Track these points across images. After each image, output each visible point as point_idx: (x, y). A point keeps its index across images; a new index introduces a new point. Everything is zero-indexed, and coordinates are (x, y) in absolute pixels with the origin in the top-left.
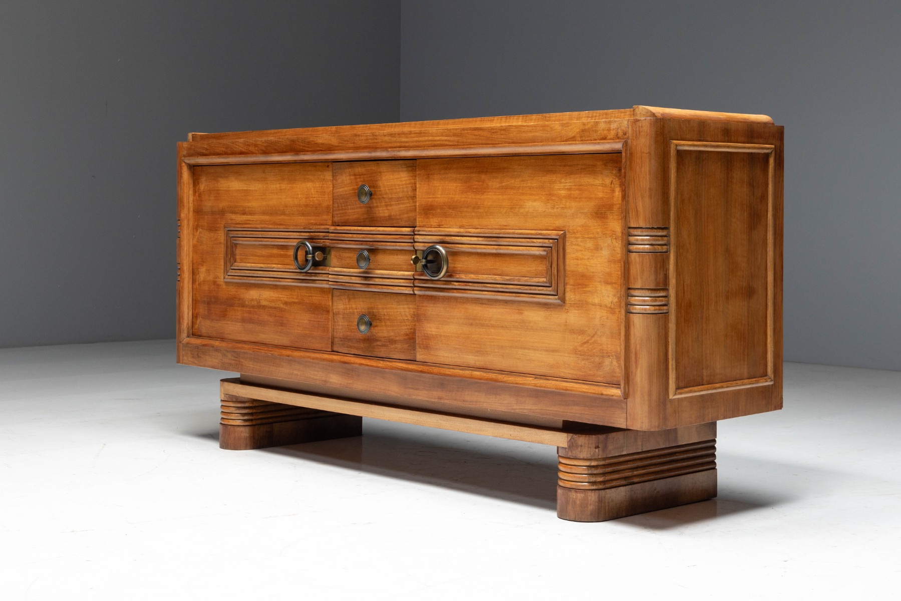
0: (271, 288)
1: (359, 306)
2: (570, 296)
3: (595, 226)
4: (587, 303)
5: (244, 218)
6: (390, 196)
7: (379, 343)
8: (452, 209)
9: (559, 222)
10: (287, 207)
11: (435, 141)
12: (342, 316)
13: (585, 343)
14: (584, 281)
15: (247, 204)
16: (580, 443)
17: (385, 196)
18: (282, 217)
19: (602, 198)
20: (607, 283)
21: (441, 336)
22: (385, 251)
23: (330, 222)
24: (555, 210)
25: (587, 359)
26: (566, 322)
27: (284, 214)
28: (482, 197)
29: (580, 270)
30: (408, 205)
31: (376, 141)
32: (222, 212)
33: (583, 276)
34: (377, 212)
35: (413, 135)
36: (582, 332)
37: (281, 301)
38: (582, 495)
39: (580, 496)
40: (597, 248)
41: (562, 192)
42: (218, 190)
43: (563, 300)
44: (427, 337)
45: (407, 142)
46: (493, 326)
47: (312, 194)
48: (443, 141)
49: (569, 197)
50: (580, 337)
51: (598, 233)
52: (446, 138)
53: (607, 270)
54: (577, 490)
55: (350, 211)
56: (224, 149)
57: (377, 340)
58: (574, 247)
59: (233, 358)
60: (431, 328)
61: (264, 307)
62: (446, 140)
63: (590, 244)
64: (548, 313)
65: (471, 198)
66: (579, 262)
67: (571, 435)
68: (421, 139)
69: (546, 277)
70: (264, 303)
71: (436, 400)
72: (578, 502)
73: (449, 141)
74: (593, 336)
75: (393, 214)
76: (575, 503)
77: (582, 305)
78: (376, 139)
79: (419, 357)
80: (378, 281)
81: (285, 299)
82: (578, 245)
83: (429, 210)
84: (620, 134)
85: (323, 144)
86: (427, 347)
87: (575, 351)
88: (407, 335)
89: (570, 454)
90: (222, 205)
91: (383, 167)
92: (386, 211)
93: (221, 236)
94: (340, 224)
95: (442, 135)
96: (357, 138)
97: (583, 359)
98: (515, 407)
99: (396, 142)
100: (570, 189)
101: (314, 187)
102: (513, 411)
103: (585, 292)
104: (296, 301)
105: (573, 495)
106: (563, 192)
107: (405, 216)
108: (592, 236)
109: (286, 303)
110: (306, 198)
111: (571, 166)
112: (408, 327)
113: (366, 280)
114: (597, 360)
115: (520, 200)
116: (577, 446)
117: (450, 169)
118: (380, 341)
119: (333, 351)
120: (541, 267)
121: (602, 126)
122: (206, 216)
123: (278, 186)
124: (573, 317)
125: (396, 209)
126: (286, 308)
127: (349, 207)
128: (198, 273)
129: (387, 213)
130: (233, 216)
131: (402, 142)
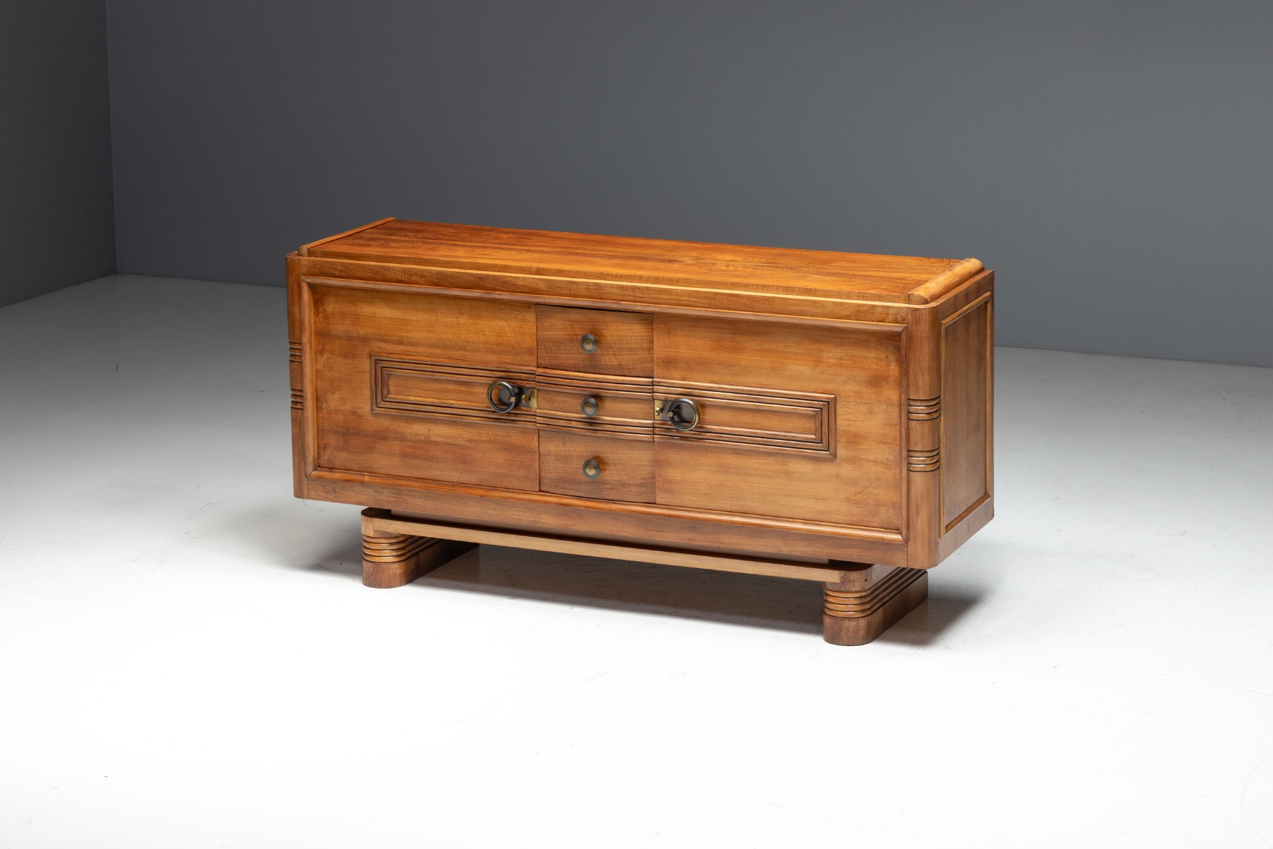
0: (445, 424)
1: (581, 448)
2: (841, 452)
3: (869, 393)
4: (861, 459)
5: (401, 348)
6: (619, 346)
7: (607, 486)
8: (699, 365)
9: (829, 387)
10: (468, 342)
12: (553, 458)
13: (860, 493)
14: (857, 440)
15: (406, 334)
16: (852, 579)
17: (613, 346)
18: (460, 352)
19: (877, 370)
20: (883, 443)
21: (687, 481)
22: (615, 398)
23: (535, 364)
24: (824, 376)
25: (861, 507)
26: (838, 474)
27: (464, 349)
28: (738, 356)
29: (853, 430)
30: (643, 356)
31: (601, 292)
32: (365, 340)
33: (856, 435)
34: (602, 360)
35: (651, 292)
36: (855, 484)
37: (463, 438)
38: (855, 623)
39: (853, 623)
40: (871, 412)
41: (831, 360)
42: (356, 315)
43: (835, 456)
44: (668, 481)
45: (643, 297)
46: (751, 474)
47: (506, 333)
48: (690, 301)
49: (840, 365)
50: (853, 488)
51: (872, 399)
52: (695, 299)
53: (883, 432)
54: (849, 619)
55: (564, 355)
56: (370, 275)
57: (604, 484)
58: (845, 409)
59: (392, 495)
60: (675, 474)
61: (436, 443)
62: (694, 302)
63: (863, 408)
64: (817, 466)
65: (724, 356)
66: (852, 423)
67: (844, 572)
68: (661, 296)
69: (815, 435)
70: (435, 439)
71: (687, 542)
72: (851, 629)
73: (698, 302)
74: (868, 487)
75: (623, 363)
76: (848, 630)
77: (853, 460)
78: (602, 290)
79: (659, 500)
80: (607, 427)
81: (469, 436)
82: (850, 408)
83: (669, 363)
84: (900, 319)
85: (525, 286)
86: (669, 491)
87: (848, 500)
88: (643, 479)
89: (843, 588)
90: (362, 331)
91: (608, 317)
92: (615, 360)
93: (366, 365)
94: (549, 367)
95: (690, 296)
96: (577, 286)
97: (857, 507)
98: (783, 549)
99: (628, 295)
100: (841, 359)
101: (509, 326)
102: (780, 552)
103: (858, 450)
104: (485, 439)
105: (846, 623)
106: (833, 361)
107: (639, 366)
108: (865, 401)
109: (470, 441)
110: (497, 336)
111: (842, 338)
112: (645, 472)
113: (591, 426)
114: (872, 508)
115: (783, 363)
116: (850, 581)
117: (697, 327)
118: (609, 484)
119: (540, 491)
120: (810, 425)
121: (880, 310)
122: (338, 341)
123: (454, 320)
124: (847, 472)
125: (626, 359)
126: (471, 445)
127: (563, 352)
128: (326, 401)
129: (615, 363)
130: (383, 345)
131: (636, 297)
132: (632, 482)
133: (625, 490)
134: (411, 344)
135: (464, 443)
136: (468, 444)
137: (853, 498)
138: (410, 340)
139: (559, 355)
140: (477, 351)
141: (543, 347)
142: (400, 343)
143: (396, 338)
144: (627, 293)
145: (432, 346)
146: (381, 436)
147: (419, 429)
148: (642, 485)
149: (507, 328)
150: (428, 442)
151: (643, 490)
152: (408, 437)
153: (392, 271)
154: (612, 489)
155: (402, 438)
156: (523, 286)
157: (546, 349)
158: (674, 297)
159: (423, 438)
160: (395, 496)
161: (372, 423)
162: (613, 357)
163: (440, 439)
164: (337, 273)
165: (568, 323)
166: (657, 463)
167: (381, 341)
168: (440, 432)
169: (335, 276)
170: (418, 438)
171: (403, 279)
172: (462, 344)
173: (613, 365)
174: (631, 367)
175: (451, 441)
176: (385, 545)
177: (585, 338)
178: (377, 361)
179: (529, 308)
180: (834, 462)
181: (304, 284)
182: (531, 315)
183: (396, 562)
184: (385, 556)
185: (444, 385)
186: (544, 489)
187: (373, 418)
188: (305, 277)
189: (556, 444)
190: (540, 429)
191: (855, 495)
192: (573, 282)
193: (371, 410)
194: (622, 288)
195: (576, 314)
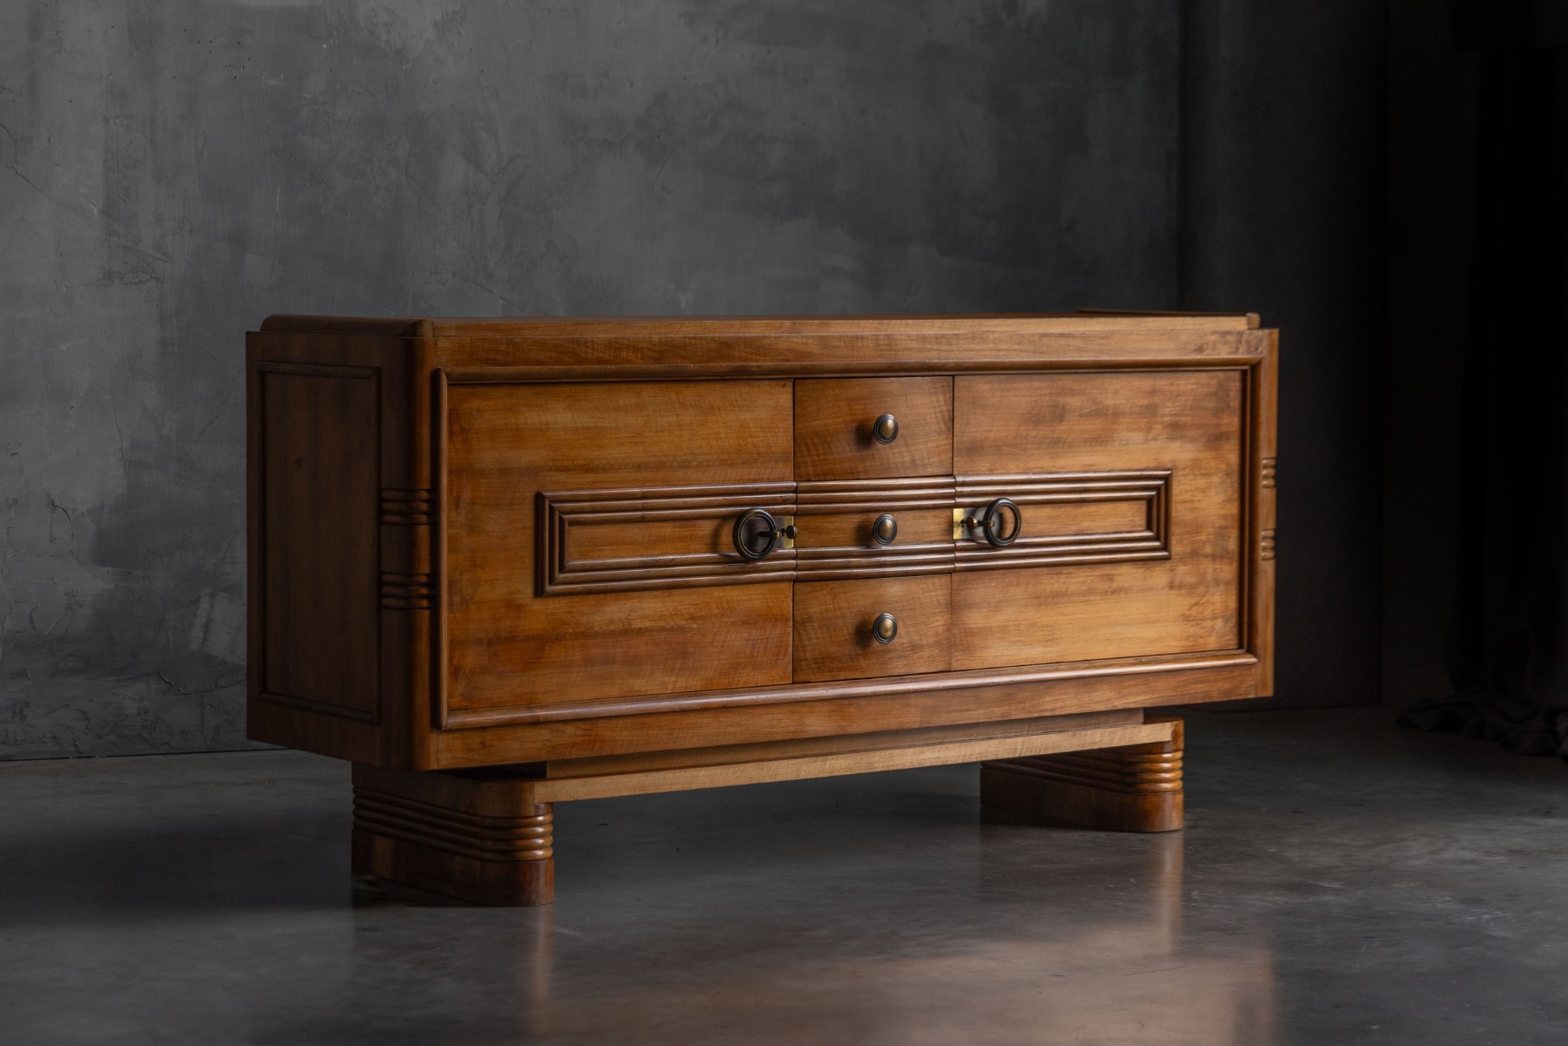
132: (924, 642)
133: (915, 656)
134: (605, 469)
135: (684, 623)
136: (690, 624)
137: (1189, 613)
138: (604, 462)
139: (829, 457)
140: (708, 466)
141: (804, 448)
142: (587, 469)
143: (581, 462)
144: (929, 347)
145: (640, 467)
146: (553, 636)
147: (615, 611)
149: (752, 422)
150: (628, 632)
151: (937, 650)
152: (596, 629)
153: (590, 344)
154: (903, 657)
155: (586, 635)
156: (786, 350)
157: (809, 450)
159: (620, 626)
160: (583, 733)
161: (540, 614)
162: (904, 449)
163: (648, 624)
164: (499, 357)
165: (845, 403)
166: (953, 606)
167: (558, 469)
168: (647, 609)
169: (494, 363)
170: (612, 627)
171: (607, 357)
172: (684, 458)
173: (904, 462)
174: (926, 461)
175: (663, 623)
176: (540, 830)
177: (881, 422)
178: (555, 505)
179: (784, 386)
180: (1168, 565)
181: (444, 381)
182: (784, 397)
183: (551, 857)
184: (540, 847)
185: (656, 529)
186: (800, 678)
187: (540, 606)
188: (448, 369)
189: (819, 602)
190: (796, 580)
191: (1190, 609)
192: (857, 337)
193: (539, 592)
194: (924, 339)
195: (857, 388)
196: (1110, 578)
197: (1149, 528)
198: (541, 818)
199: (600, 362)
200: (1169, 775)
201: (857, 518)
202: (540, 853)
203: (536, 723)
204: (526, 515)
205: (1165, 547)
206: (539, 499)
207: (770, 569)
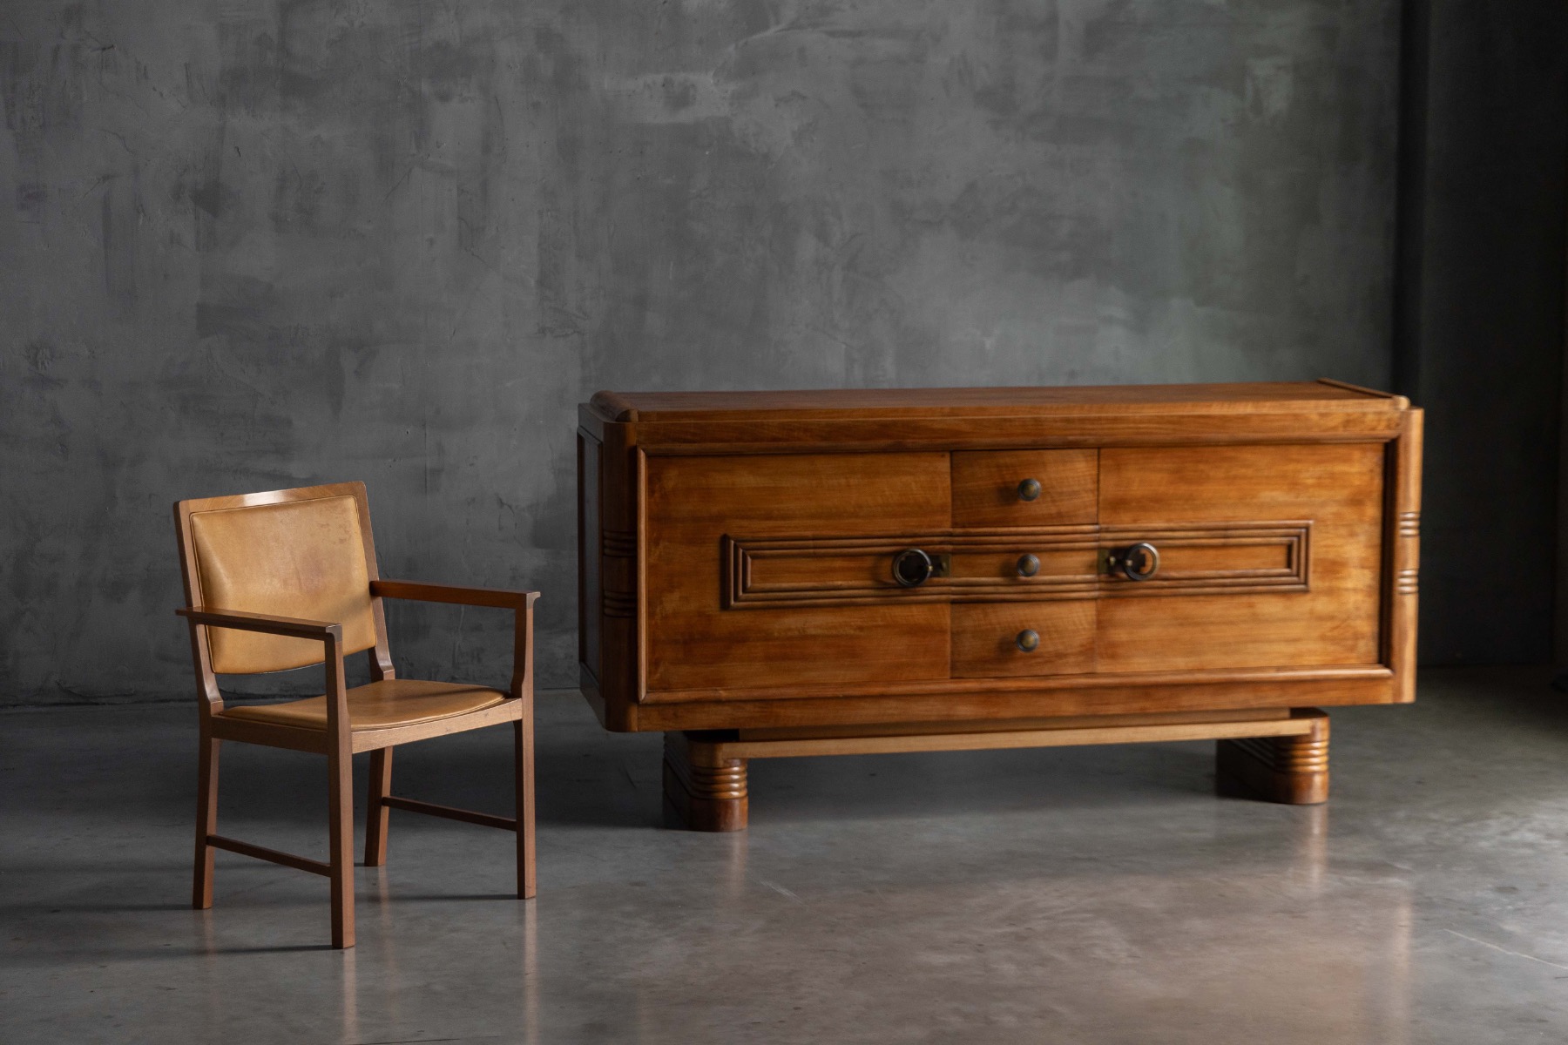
0: (828, 611)
2: (1314, 582)
3: (1350, 514)
4: (1339, 589)
5: (771, 523)
6: (1059, 490)
7: (1040, 660)
8: (1157, 502)
9: (1303, 511)
10: (860, 507)
11: (1140, 428)
12: (972, 635)
13: (1336, 628)
14: (1334, 568)
15: (777, 506)
17: (1051, 491)
18: (851, 520)
19: (1359, 486)
20: (1363, 567)
21: (1135, 641)
23: (951, 523)
24: (1300, 499)
25: (1338, 644)
26: (1311, 609)
27: (855, 515)
28: (1199, 488)
29: (1330, 557)
30: (1087, 499)
31: (1040, 427)
32: (719, 519)
33: (1333, 563)
34: (1038, 510)
35: (1102, 422)
36: (1332, 618)
37: (851, 625)
40: (1352, 535)
42: (708, 488)
43: (1306, 589)
44: (1113, 645)
45: (1094, 429)
46: (1212, 623)
47: (912, 490)
49: (1318, 486)
50: (1328, 624)
51: (1353, 520)
52: (1155, 425)
53: (1362, 555)
55: (988, 509)
56: (736, 435)
57: (1035, 657)
58: (1323, 535)
59: (757, 710)
60: (1120, 635)
61: (814, 637)
62: (1156, 428)
63: (1343, 531)
64: (1289, 603)
65: (1183, 489)
66: (1326, 549)
68: (1115, 426)
69: (1290, 567)
70: (812, 631)
73: (1161, 429)
74: (1346, 620)
75: (1063, 511)
76: (1317, 785)
77: (1331, 592)
78: (1041, 425)
79: (1099, 669)
81: (859, 623)
82: (1328, 533)
83: (1118, 505)
84: (1393, 425)
86: (1113, 657)
87: (1323, 638)
88: (1082, 646)
90: (715, 508)
91: (1047, 457)
92: (1053, 508)
93: (715, 550)
94: (970, 524)
96: (1008, 424)
97: (1333, 645)
99: (1074, 429)
100: (1320, 478)
101: (916, 481)
103: (1337, 579)
104: (881, 623)
105: (1316, 779)
106: (1310, 481)
107: (1084, 513)
109: (861, 628)
110: (900, 495)
111: (1320, 455)
112: (1085, 637)
114: (1350, 643)
115: (1253, 490)
116: (1318, 730)
117: (1154, 459)
118: (1043, 657)
119: (950, 678)
120: (1278, 556)
121: (1370, 417)
122: (679, 525)
123: (843, 481)
124: (1322, 605)
125: (1066, 505)
126: (862, 634)
127: (987, 504)
128: (661, 603)
129: (1053, 510)
130: (745, 523)
131: (1084, 429)
132: (1069, 651)
133: (1060, 662)
134: (784, 518)
135: (852, 632)
136: (858, 633)
137: (1329, 634)
138: (782, 513)
139: (982, 509)
140: (873, 516)
141: (961, 503)
142: (768, 517)
143: (763, 512)
144: (1073, 426)
145: (812, 516)
146: (738, 638)
147: (792, 622)
148: (1081, 653)
149: (913, 484)
150: (805, 637)
151: (1081, 658)
152: (776, 634)
153: (766, 427)
154: (1046, 662)
155: (767, 637)
156: (943, 430)
157: (965, 504)
158: (1132, 425)
159: (797, 633)
160: (761, 710)
161: (726, 623)
162: (1051, 504)
163: (819, 632)
164: (690, 438)
165: (995, 470)
166: (1101, 625)
167: (743, 518)
168: (817, 622)
169: (685, 441)
170: (790, 634)
171: (781, 436)
172: (852, 510)
173: (1051, 514)
174: (1072, 514)
175: (834, 632)
176: (736, 777)
177: (1025, 485)
178: (738, 544)
179: (943, 456)
180: (1308, 597)
181: (642, 455)
182: (944, 465)
183: (745, 796)
184: (735, 790)
185: (827, 563)
186: (956, 675)
187: (726, 617)
188: (644, 446)
189: (974, 618)
190: (954, 602)
191: (1331, 631)
192: (1005, 420)
193: (725, 606)
194: (1068, 420)
195: (1006, 459)
196: (1251, 606)
197: (1289, 565)
198: (736, 769)
199: (774, 439)
200: (1317, 760)
201: (1005, 557)
202: (735, 794)
203: (719, 702)
204: (713, 550)
205: (1306, 583)
206: (725, 540)
207: (929, 592)
